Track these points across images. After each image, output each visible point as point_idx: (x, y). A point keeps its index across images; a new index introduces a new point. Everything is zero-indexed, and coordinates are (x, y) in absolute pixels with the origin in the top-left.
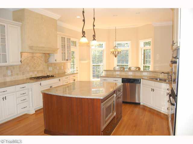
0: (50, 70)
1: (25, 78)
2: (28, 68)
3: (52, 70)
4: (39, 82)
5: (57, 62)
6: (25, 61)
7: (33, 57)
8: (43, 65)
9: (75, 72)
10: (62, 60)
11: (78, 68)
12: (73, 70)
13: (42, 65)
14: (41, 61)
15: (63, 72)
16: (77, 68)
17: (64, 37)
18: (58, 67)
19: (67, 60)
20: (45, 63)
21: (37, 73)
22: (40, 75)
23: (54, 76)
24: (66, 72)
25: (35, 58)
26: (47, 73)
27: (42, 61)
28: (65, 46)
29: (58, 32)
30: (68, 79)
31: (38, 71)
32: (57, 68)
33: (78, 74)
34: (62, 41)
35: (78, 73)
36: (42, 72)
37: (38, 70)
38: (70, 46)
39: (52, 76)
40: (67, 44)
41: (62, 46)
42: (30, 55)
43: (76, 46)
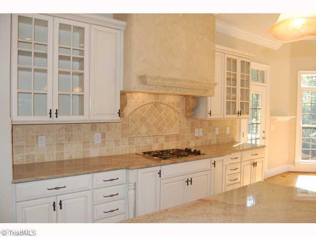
0: (196, 134)
1: (134, 151)
2: (144, 130)
3: (201, 134)
4: (158, 169)
5: (213, 117)
6: (137, 112)
7: (156, 104)
8: (180, 122)
9: (259, 143)
10: (228, 113)
11: (266, 132)
12: (254, 136)
13: (178, 122)
14: (177, 114)
15: (230, 141)
16: (264, 132)
17: (235, 58)
18: (217, 129)
19: (240, 113)
20: (185, 119)
21: (166, 141)
22: (171, 146)
23: (202, 152)
24: (237, 141)
25: (162, 106)
26: (188, 143)
27: (179, 113)
28: (235, 80)
29: (217, 46)
30: (237, 160)
31: (167, 137)
32: (214, 131)
33: (266, 148)
34: (229, 69)
35: (265, 146)
36: (178, 139)
37: (168, 134)
38: (248, 81)
39: (197, 153)
40: (242, 76)
41: (228, 79)
42: (148, 99)
43: (263, 82)
